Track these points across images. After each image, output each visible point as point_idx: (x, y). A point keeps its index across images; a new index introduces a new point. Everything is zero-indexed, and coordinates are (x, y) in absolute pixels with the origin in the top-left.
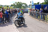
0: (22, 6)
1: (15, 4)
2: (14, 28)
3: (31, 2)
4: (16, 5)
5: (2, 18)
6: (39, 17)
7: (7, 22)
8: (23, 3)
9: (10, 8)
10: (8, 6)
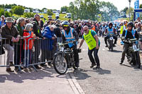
2: (72, 85)
4: (78, 8)
5: (31, 50)
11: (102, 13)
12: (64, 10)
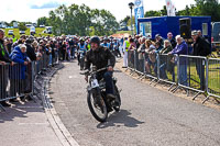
0: (90, 24)
1: (57, 15)
2: (55, 127)
3: (131, 5)
7: (22, 98)
8: (97, 12)
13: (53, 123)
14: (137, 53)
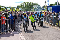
0: (33, 8)
3: (46, 2)
4: (24, 6)
6: (57, 23)
7: (12, 30)
9: (16, 10)
10: (13, 8)
11: (34, 8)
12: (18, 7)
13: (22, 38)
14: (47, 17)
